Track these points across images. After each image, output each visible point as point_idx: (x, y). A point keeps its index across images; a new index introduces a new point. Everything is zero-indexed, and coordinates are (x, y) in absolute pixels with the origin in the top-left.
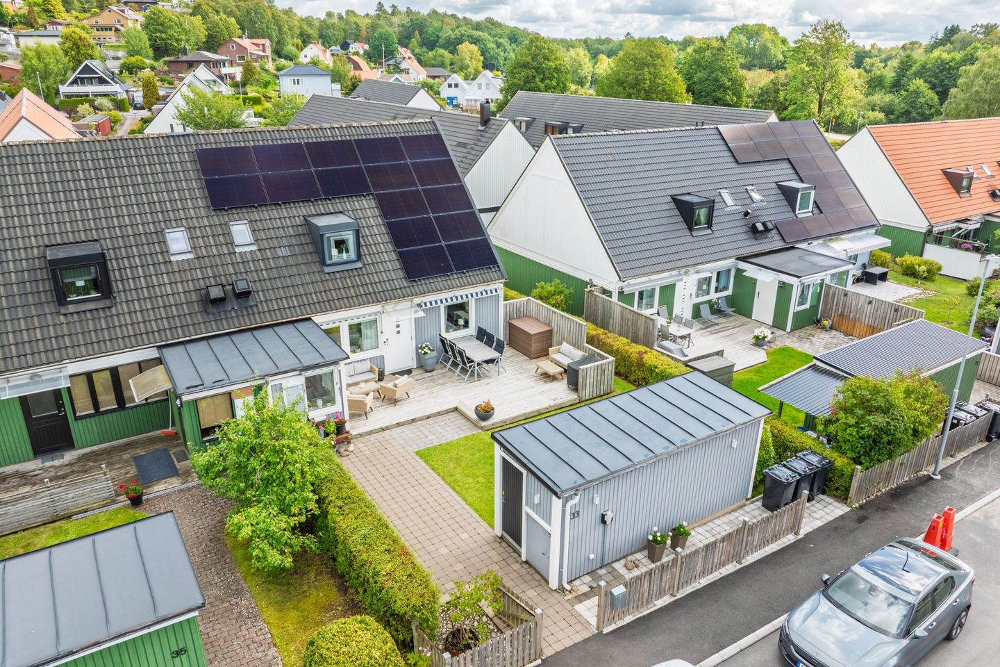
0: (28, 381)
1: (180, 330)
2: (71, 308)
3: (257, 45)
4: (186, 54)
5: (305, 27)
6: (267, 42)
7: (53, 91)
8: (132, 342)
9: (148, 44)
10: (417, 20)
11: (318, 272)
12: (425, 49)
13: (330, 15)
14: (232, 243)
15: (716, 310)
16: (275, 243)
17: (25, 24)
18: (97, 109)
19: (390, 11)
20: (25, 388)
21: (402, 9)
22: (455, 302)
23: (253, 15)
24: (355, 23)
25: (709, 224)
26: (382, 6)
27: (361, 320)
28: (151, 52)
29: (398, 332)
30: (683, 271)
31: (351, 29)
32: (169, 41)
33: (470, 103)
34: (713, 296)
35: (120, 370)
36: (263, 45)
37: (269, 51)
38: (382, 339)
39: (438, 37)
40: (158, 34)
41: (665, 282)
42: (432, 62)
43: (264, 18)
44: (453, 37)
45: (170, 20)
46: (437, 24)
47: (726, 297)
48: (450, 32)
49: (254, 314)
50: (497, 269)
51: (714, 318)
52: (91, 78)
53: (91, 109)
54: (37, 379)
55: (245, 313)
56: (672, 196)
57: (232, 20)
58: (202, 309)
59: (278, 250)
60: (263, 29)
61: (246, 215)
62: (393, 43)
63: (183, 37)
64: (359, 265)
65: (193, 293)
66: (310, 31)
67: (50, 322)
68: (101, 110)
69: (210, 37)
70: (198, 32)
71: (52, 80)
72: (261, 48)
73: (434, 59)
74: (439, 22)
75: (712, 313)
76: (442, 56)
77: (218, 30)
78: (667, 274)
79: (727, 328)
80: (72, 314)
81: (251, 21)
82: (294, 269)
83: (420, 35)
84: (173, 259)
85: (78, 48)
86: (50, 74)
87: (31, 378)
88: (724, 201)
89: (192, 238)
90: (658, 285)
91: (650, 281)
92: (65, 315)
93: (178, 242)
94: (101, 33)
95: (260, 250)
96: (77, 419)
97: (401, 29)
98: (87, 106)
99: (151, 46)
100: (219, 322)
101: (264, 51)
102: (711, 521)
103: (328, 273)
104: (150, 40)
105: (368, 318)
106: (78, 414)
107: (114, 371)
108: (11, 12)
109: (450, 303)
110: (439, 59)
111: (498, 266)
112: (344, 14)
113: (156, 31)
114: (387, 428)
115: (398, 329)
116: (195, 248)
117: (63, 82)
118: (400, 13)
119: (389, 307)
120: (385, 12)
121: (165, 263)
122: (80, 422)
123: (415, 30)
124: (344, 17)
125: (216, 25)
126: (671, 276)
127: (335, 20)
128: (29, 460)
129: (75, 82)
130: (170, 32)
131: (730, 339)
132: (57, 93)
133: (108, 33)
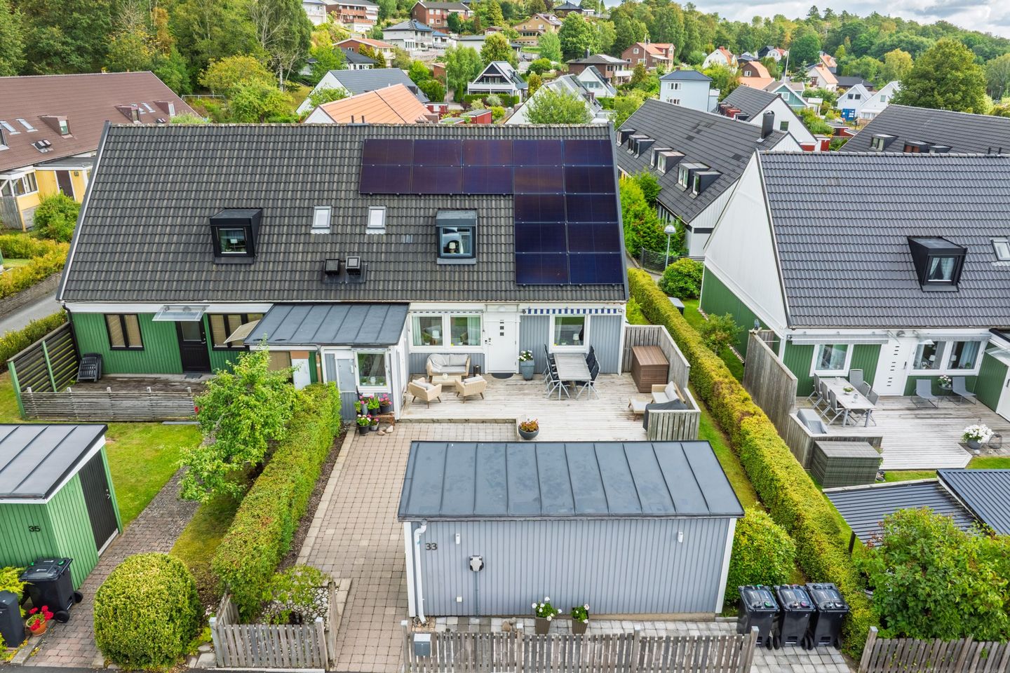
0: (181, 311)
1: (295, 293)
2: (223, 260)
3: (660, 49)
4: (586, 57)
5: (724, 32)
6: (671, 47)
7: (462, 88)
8: (256, 296)
9: (559, 47)
10: (851, 24)
11: (431, 262)
12: (853, 57)
13: (756, 20)
14: (366, 225)
15: (941, 389)
16: (403, 230)
17: (470, 30)
18: (486, 104)
19: (823, 15)
20: (179, 316)
21: (837, 12)
22: (569, 314)
23: (665, 20)
24: (780, 28)
25: (956, 278)
26: (816, 10)
27: (467, 315)
28: (560, 55)
29: (502, 334)
30: (894, 331)
31: (775, 35)
32: (578, 45)
33: (866, 117)
34: (944, 370)
35: (229, 317)
36: (667, 50)
37: (671, 55)
38: (484, 337)
39: (872, 43)
40: (570, 39)
41: (861, 341)
42: (854, 70)
43: (675, 23)
44: (888, 43)
45: (583, 26)
46: (873, 29)
47: (967, 378)
48: (887, 38)
49: (360, 290)
50: (621, 288)
51: (935, 400)
52: (494, 77)
53: (482, 104)
54: (187, 311)
55: (353, 288)
56: (909, 238)
57: (643, 25)
58: (319, 278)
59: (403, 237)
60: (672, 34)
61: (387, 201)
62: (815, 49)
63: (591, 41)
64: (473, 261)
65: (318, 264)
66: (728, 37)
67: (205, 269)
68: (490, 105)
69: (618, 41)
70: (607, 37)
71: (463, 79)
72: (664, 52)
73: (856, 68)
74: (877, 27)
75: (934, 393)
76: (868, 64)
77: (627, 34)
78: (869, 332)
79: (946, 416)
80: (222, 264)
81: (662, 26)
82: (411, 256)
83: (851, 41)
84: (313, 232)
85: (496, 51)
86: (463, 73)
87: (184, 309)
88: (995, 253)
89: (334, 216)
90: (852, 342)
91: (839, 335)
92: (218, 264)
93: (322, 217)
94: (526, 37)
95: (387, 234)
96: (214, 349)
97: (830, 34)
98: (479, 101)
99: (562, 49)
100: (329, 292)
101: (666, 56)
102: (652, 621)
103: (440, 265)
104: (562, 43)
105: (474, 314)
106: (216, 346)
107: (225, 316)
108: (463, 20)
109: (563, 314)
110: (863, 68)
111: (623, 285)
112: (771, 19)
113: (570, 35)
114: (438, 421)
115: (502, 331)
116: (334, 225)
117: (471, 80)
118: (835, 17)
119: (493, 307)
120: (817, 17)
121: (305, 234)
122: (216, 352)
123: (846, 35)
124: (772, 22)
125: (626, 29)
126: (874, 335)
127: (761, 25)
128: (179, 374)
129: (481, 80)
130: (581, 37)
131: (937, 429)
132: (465, 89)
133: (532, 37)
